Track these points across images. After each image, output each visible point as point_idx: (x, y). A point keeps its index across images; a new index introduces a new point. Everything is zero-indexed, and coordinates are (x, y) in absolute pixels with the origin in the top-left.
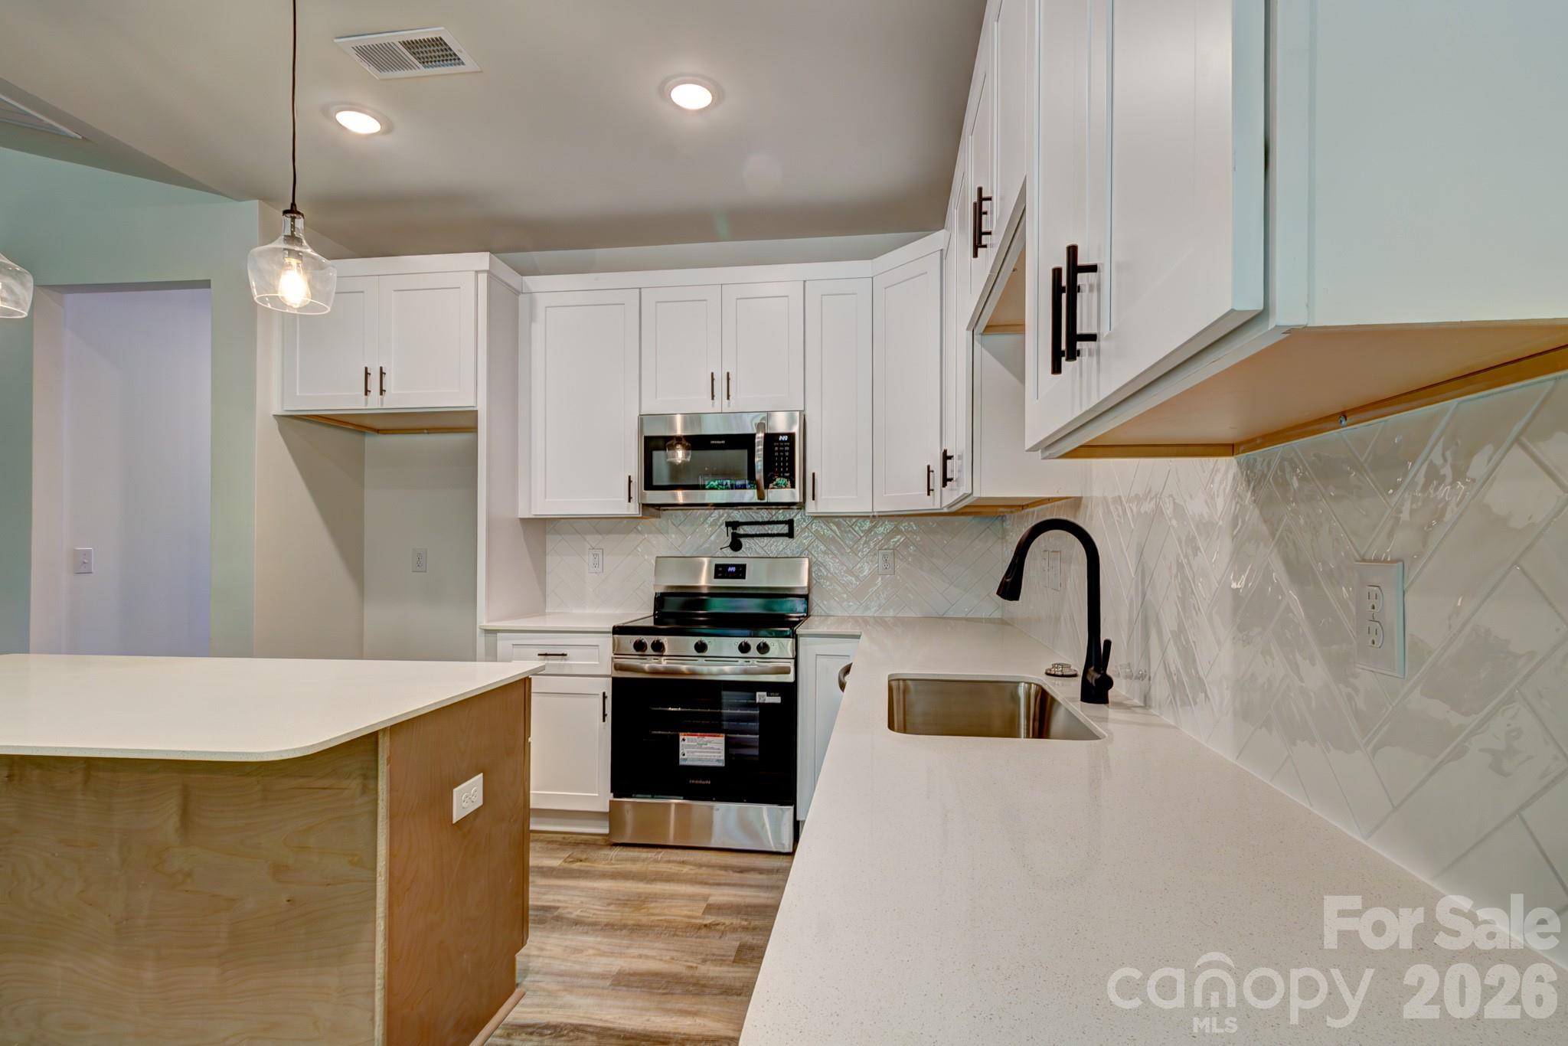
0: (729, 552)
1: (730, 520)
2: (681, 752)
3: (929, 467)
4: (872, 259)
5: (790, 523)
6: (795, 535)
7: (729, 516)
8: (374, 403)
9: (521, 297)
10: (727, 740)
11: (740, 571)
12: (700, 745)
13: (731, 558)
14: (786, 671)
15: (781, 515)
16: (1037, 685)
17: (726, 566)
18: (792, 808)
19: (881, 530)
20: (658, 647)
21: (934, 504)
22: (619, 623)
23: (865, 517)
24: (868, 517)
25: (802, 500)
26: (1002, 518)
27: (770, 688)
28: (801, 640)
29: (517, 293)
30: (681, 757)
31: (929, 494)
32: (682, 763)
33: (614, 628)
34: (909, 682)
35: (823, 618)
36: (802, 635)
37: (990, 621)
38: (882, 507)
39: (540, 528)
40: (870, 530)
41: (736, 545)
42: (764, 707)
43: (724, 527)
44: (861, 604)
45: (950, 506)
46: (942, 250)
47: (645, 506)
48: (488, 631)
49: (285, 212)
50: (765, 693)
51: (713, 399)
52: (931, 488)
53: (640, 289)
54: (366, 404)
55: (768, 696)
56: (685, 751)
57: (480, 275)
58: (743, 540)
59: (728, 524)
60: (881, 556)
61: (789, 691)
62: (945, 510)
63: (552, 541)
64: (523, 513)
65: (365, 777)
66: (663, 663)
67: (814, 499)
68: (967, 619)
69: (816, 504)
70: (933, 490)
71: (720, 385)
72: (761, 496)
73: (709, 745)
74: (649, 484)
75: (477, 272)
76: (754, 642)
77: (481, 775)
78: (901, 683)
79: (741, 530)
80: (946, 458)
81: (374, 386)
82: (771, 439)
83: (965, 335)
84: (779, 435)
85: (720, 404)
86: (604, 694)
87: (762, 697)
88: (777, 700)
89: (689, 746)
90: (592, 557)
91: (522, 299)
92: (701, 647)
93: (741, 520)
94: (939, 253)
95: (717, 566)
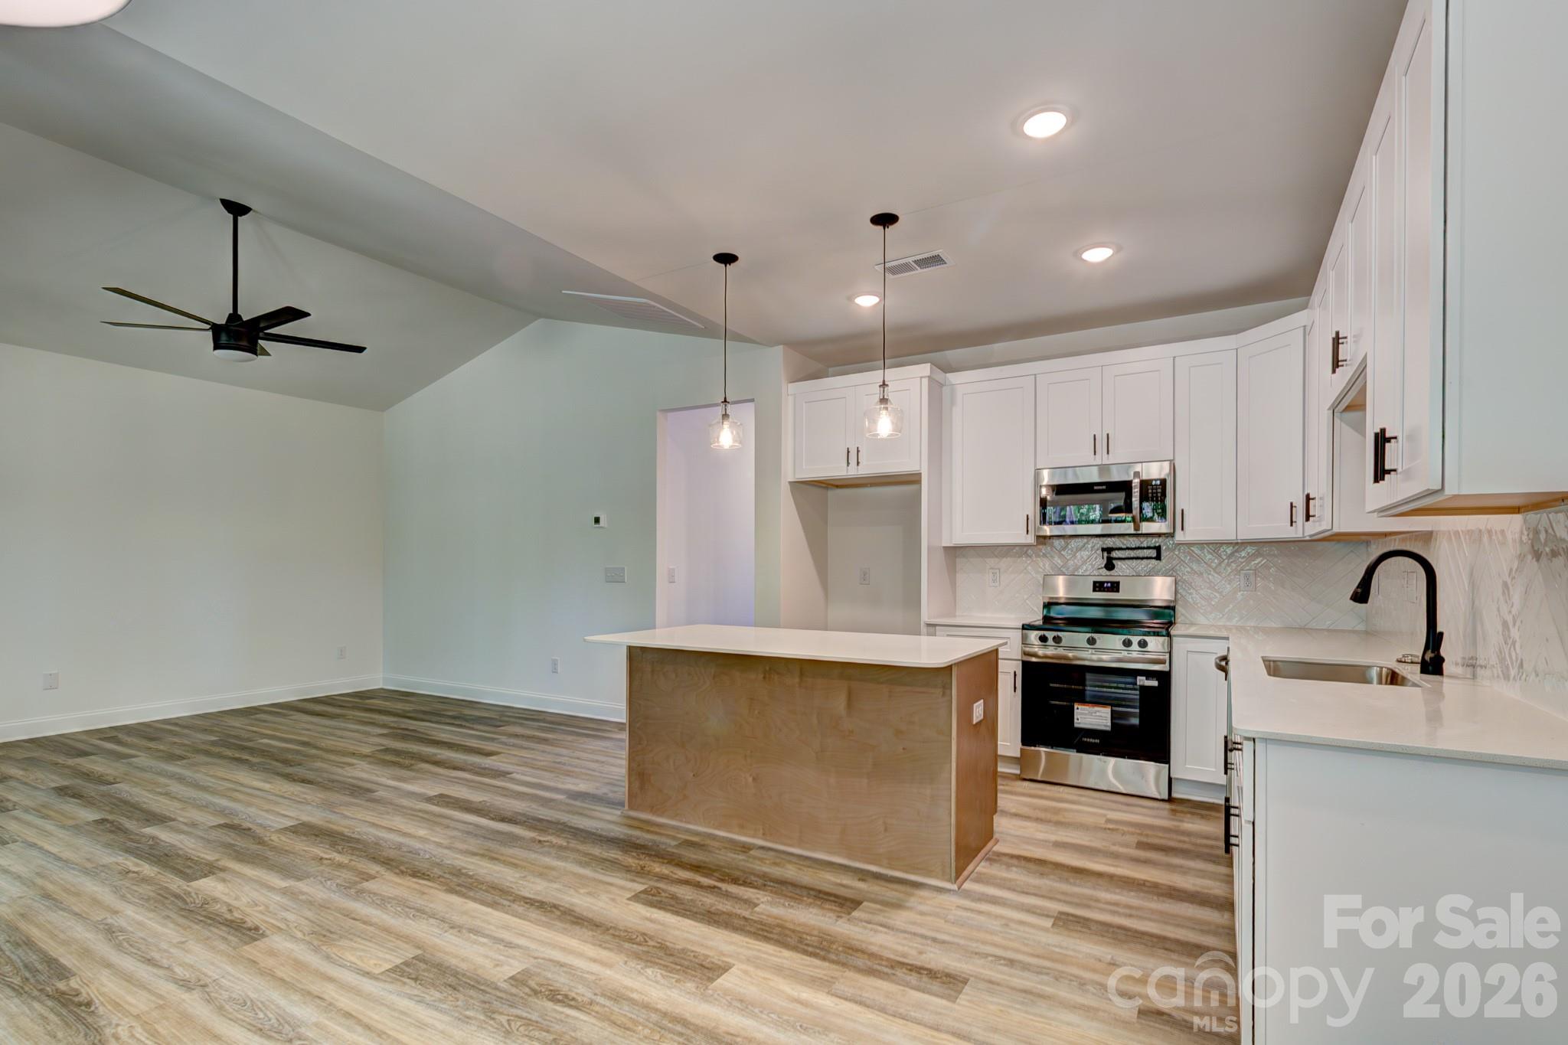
0: (1104, 571)
1: (1105, 546)
2: (1075, 717)
3: (1292, 504)
4: (1236, 334)
5: (1158, 549)
6: (1162, 558)
7: (1104, 543)
8: (853, 472)
9: (944, 388)
10: (1112, 711)
11: (1115, 587)
12: (1091, 714)
13: (1105, 576)
14: (1162, 662)
15: (1154, 542)
16: (1388, 669)
17: (1102, 583)
18: (1167, 766)
19: (1243, 554)
20: (1057, 640)
21: (1296, 533)
22: (1027, 621)
23: (1229, 544)
24: (1231, 543)
25: (1172, 531)
26: (1368, 543)
27: (1149, 674)
28: (1175, 639)
29: (941, 385)
30: (1075, 721)
31: (1292, 525)
32: (1076, 725)
33: (1023, 625)
34: (1279, 663)
35: (1187, 625)
36: (1175, 636)
37: (1354, 632)
38: (1243, 536)
39: (954, 552)
40: (1232, 554)
41: (1110, 566)
42: (1143, 688)
43: (1100, 552)
44: (1223, 615)
45: (1311, 536)
46: (1305, 326)
47: (1038, 537)
48: (929, 625)
49: (880, 386)
50: (1144, 678)
51: (1095, 454)
52: (1294, 520)
53: (1035, 375)
54: (847, 472)
55: (1146, 679)
56: (1079, 717)
57: (923, 379)
58: (1114, 562)
59: (1103, 550)
60: (1242, 576)
61: (1165, 678)
62: (1308, 538)
63: (960, 562)
64: (946, 542)
65: (944, 687)
66: (1060, 651)
67: (1182, 529)
68: (1328, 630)
69: (1184, 534)
70: (1295, 522)
71: (1102, 443)
72: (1137, 528)
73: (1098, 714)
74: (1044, 520)
75: (921, 377)
76: (1135, 640)
77: (982, 701)
78: (1272, 663)
79: (1114, 554)
80: (1308, 498)
81: (853, 461)
82: (1145, 484)
83: (1326, 414)
84: (1152, 480)
85: (1102, 458)
86: (1015, 672)
87: (1142, 681)
88: (1154, 683)
89: (1082, 714)
90: (991, 575)
91: (946, 390)
92: (1092, 641)
93: (1114, 546)
94: (1302, 329)
95: (1095, 583)
